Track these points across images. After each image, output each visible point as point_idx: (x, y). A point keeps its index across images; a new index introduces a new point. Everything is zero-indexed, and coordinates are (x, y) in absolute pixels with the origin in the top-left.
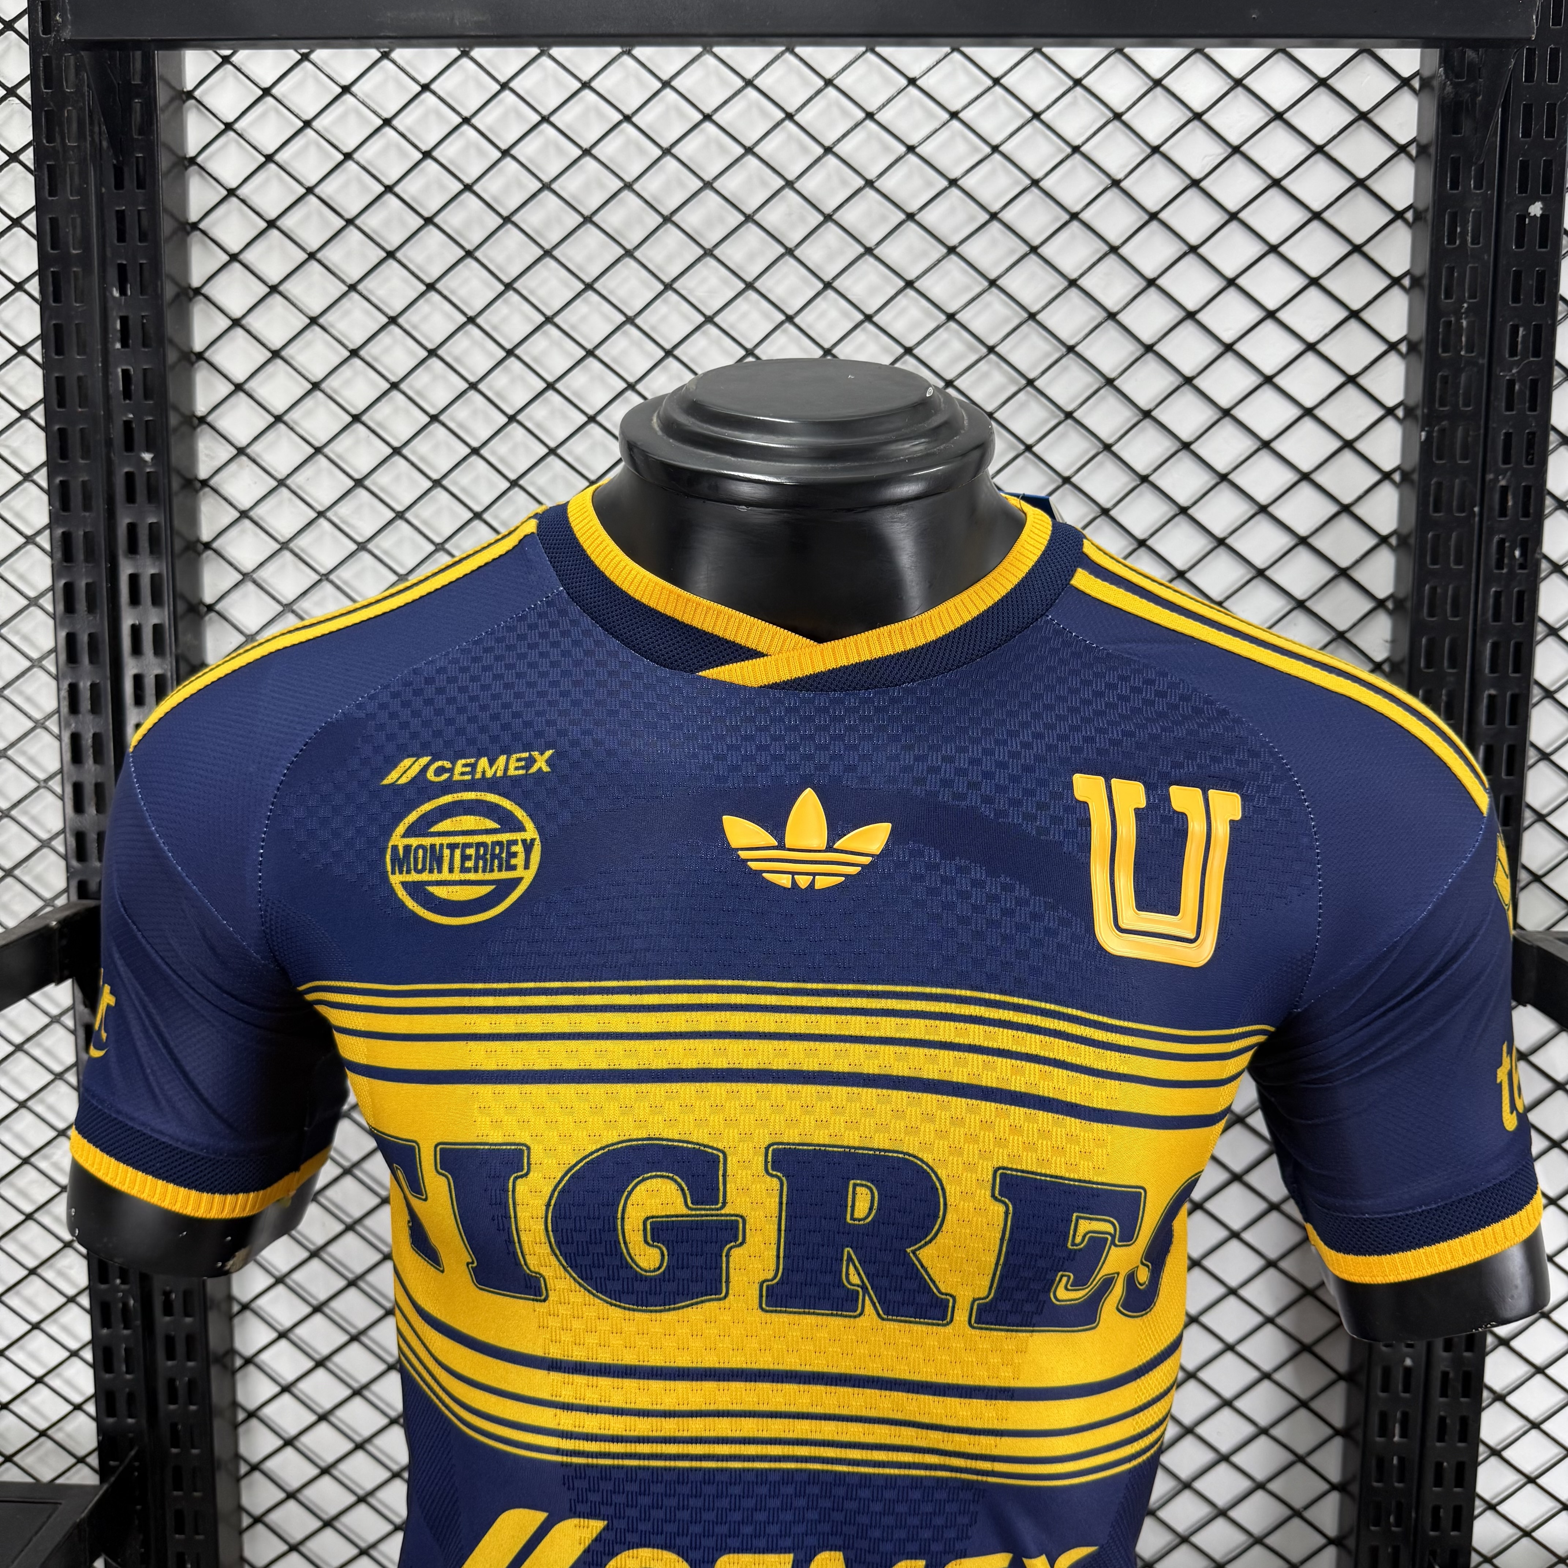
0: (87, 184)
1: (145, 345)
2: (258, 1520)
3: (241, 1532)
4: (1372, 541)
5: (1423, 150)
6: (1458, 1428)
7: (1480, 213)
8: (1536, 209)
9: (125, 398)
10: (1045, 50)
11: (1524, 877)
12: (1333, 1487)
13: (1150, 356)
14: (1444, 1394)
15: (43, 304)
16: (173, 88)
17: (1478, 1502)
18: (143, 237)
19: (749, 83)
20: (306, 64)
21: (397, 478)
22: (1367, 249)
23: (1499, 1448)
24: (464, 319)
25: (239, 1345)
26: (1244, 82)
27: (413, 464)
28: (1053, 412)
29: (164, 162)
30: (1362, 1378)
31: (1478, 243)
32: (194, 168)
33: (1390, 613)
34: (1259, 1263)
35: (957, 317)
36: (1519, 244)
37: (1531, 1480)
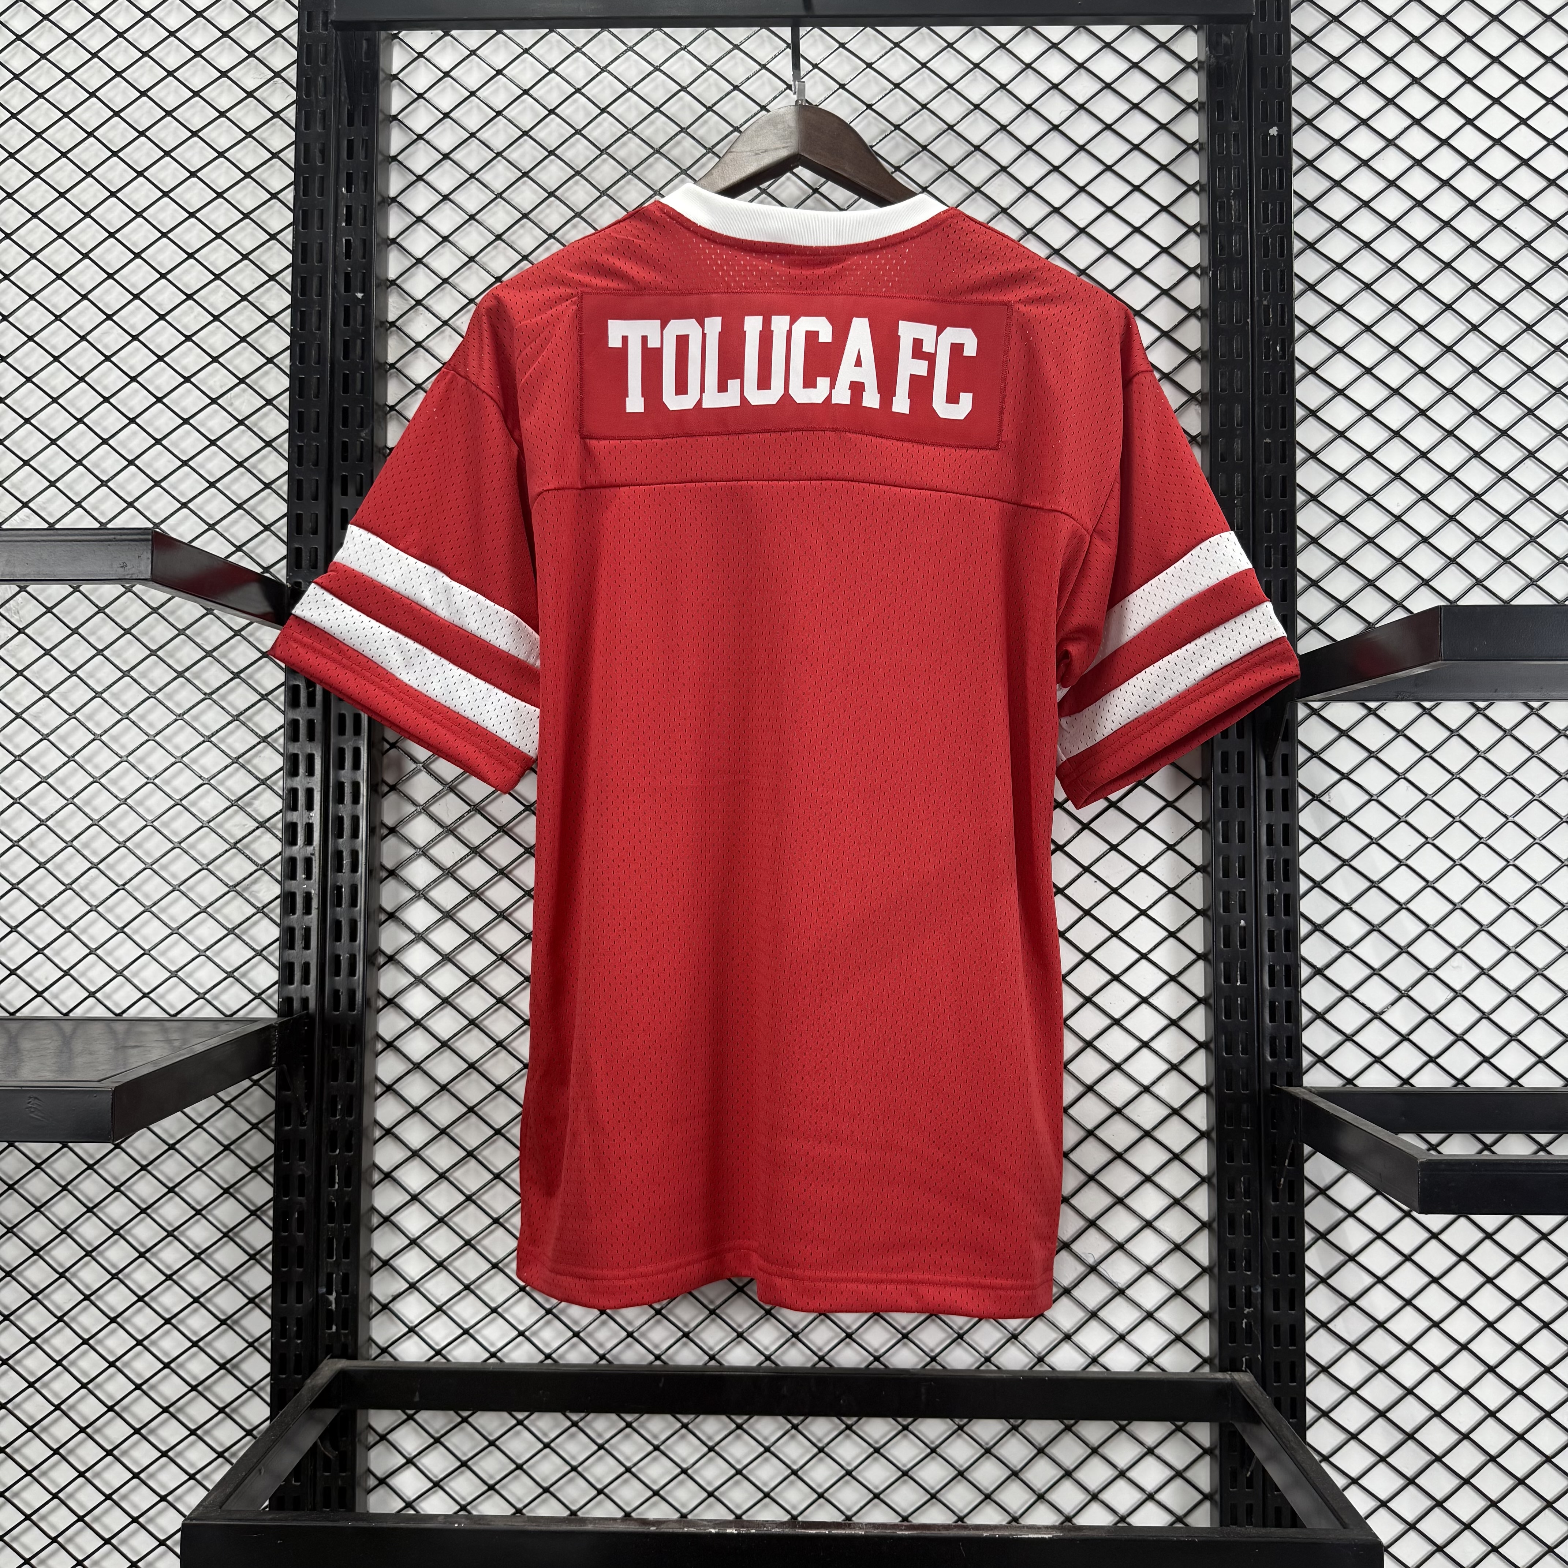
0: (330, 123)
1: (361, 226)
2: (388, 1088)
3: (375, 1099)
4: (1184, 356)
5: (1202, 104)
6: (1284, 973)
7: (1238, 134)
8: (1274, 131)
9: (346, 258)
12: (1201, 1046)
14: (1271, 949)
16: (385, 71)
18: (364, 157)
19: (764, 67)
22: (1171, 167)
24: (573, 214)
25: (383, 944)
29: (379, 114)
31: (1238, 155)
32: (395, 123)
33: (1200, 403)
36: (1265, 153)
37: (1349, 1038)
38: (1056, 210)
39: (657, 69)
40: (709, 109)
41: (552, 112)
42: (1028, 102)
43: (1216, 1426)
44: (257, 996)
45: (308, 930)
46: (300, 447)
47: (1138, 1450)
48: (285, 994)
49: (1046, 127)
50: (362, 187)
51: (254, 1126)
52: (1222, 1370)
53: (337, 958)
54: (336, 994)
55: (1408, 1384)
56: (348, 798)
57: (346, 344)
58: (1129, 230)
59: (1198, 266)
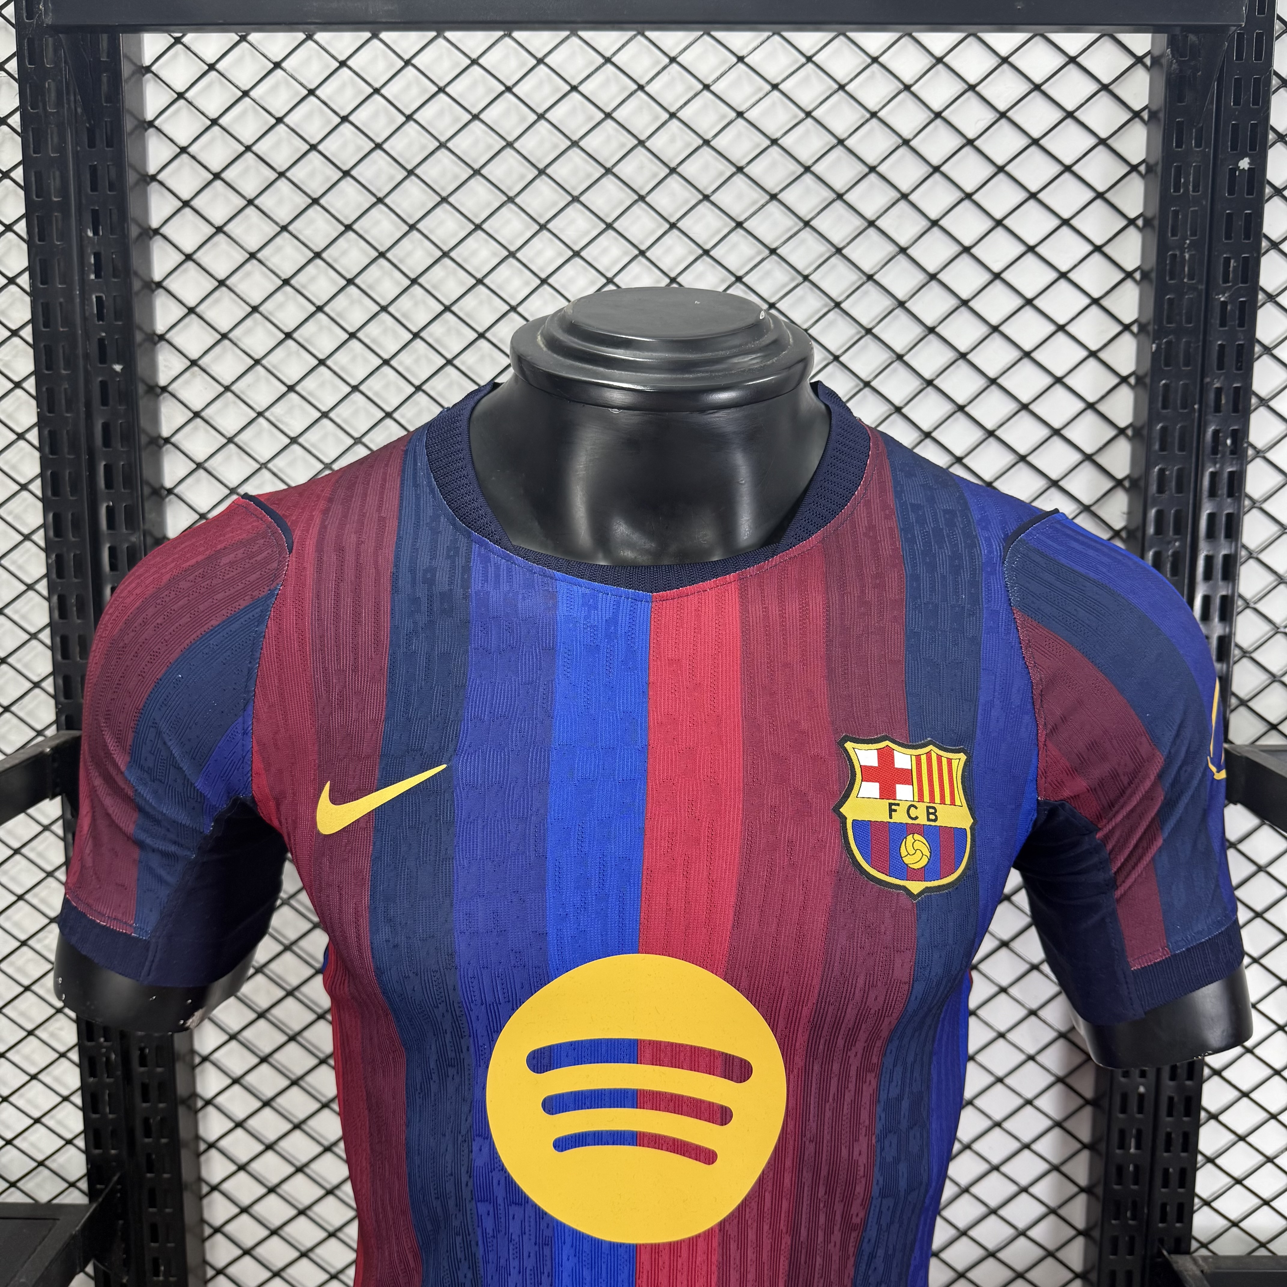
0: (65, 143)
1: (114, 277)
2: (217, 1230)
3: (204, 1240)
5: (1153, 115)
6: (1181, 1141)
7: (1200, 166)
8: (1244, 164)
9: (98, 320)
10: (849, 34)
11: (1234, 701)
12: (1082, 1190)
13: (934, 283)
14: (1170, 1114)
15: (29, 243)
16: (135, 64)
17: (1196, 1200)
18: (111, 187)
19: (608, 60)
20: (244, 44)
21: (322, 385)
22: (1108, 196)
23: (1213, 1157)
24: (376, 254)
25: (200, 1089)
26: (1010, 60)
27: (335, 373)
28: (856, 328)
29: (129, 124)
30: (1105, 1103)
31: (1198, 191)
32: (151, 131)
33: (1127, 490)
34: (1023, 1012)
35: (778, 251)
37: (1238, 1182)
38: (967, 250)
39: (474, 62)
40: (541, 117)
41: (345, 119)
42: (937, 107)
49: (958, 141)
57: (105, 426)
58: (1054, 275)
59: (1135, 322)
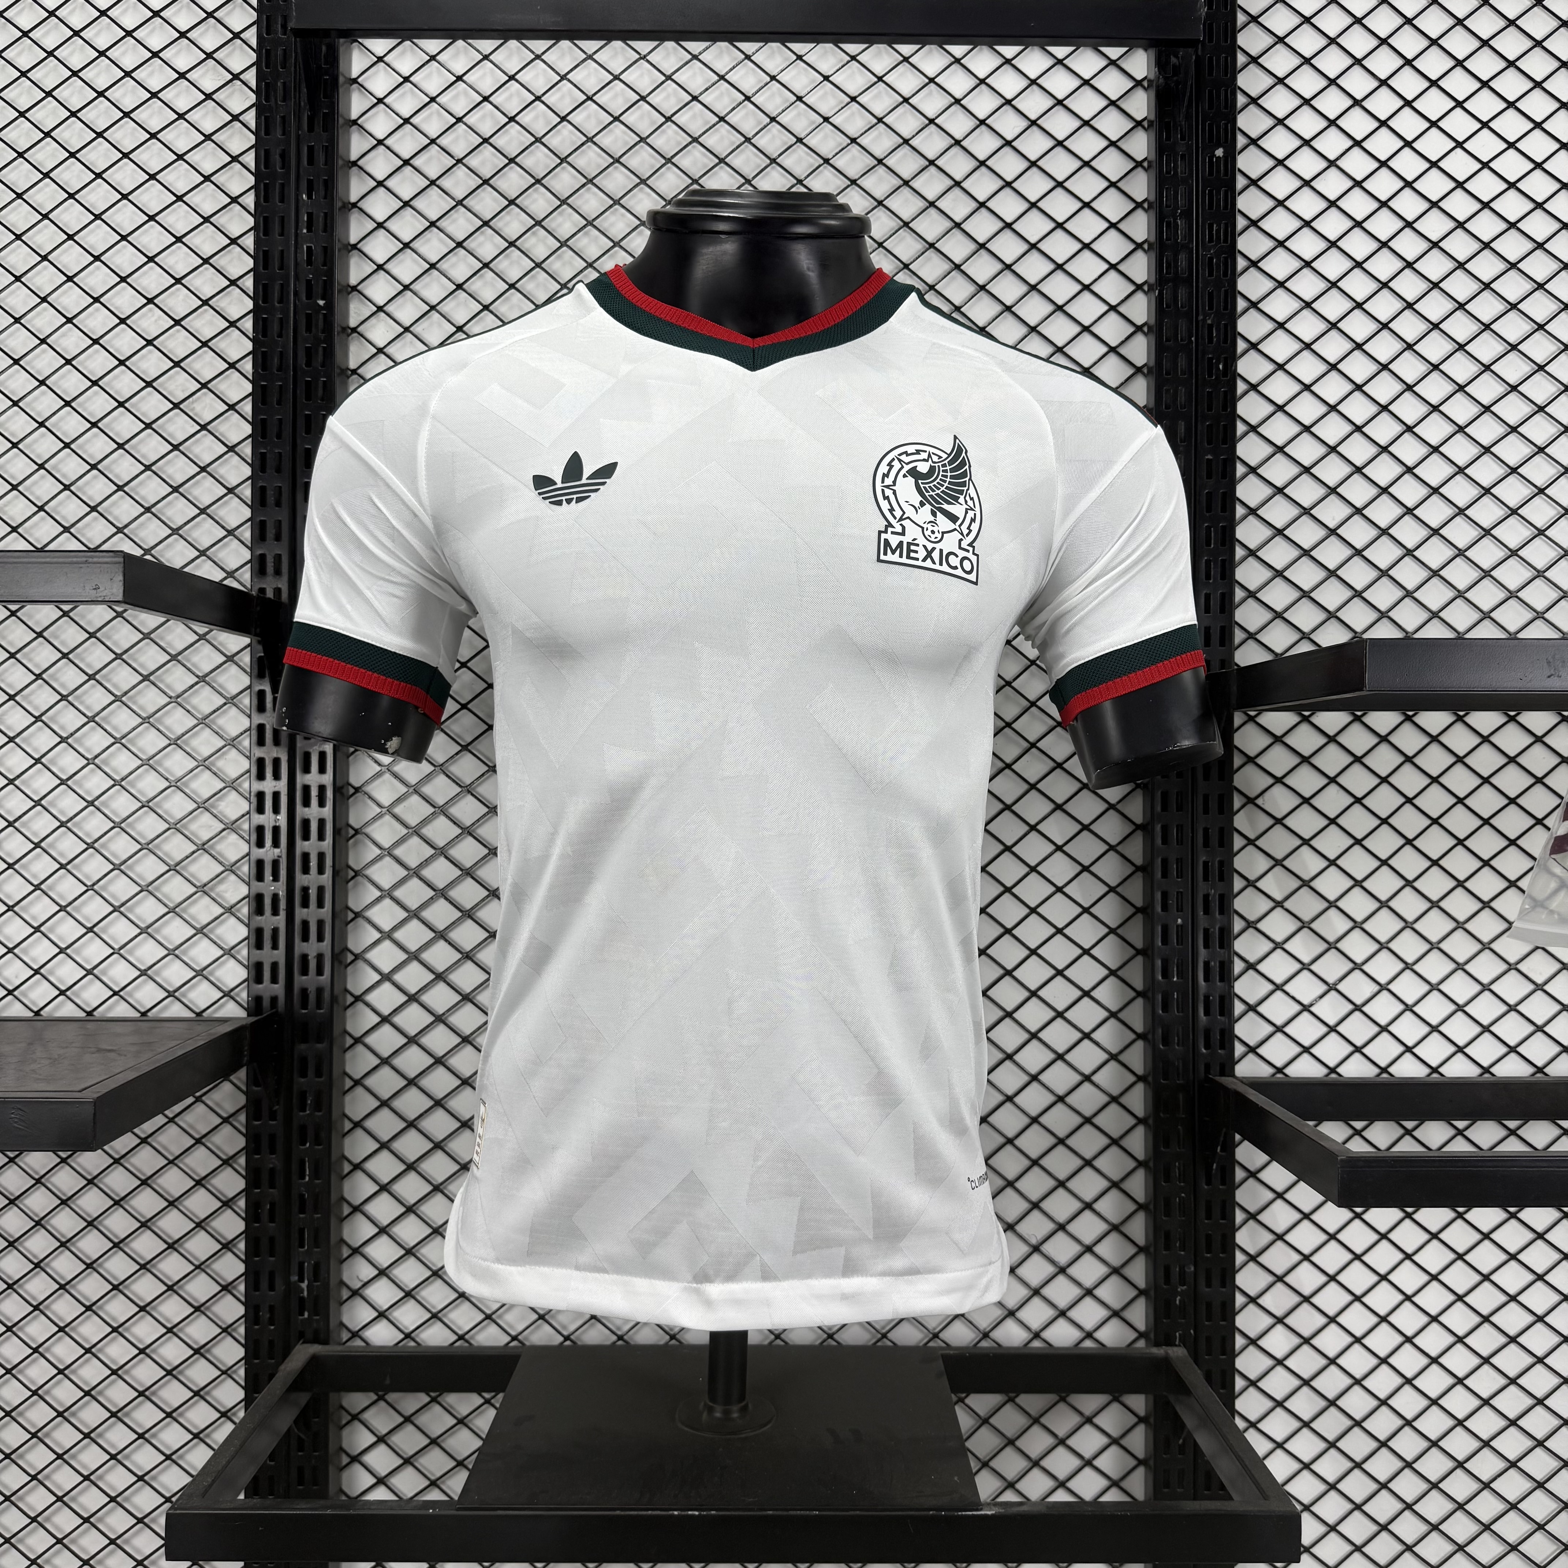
1: (324, 231)
2: (357, 1082)
3: (344, 1093)
4: (1131, 371)
5: (1151, 123)
7: (1185, 155)
8: (1219, 152)
9: (308, 265)
11: (1237, 587)
14: (1206, 946)
16: (346, 75)
19: (722, 78)
22: (1119, 184)
23: (1252, 1003)
24: (534, 223)
25: (351, 944)
27: (496, 316)
29: (339, 119)
32: (355, 127)
34: (1077, 868)
36: (1211, 173)
41: (512, 119)
42: (981, 117)
43: (1151, 1397)
44: (228, 994)
45: (275, 931)
46: (263, 455)
47: (1076, 1419)
48: (253, 994)
49: (999, 143)
50: (322, 193)
51: (226, 1120)
52: (1157, 1344)
53: (305, 958)
54: (304, 992)
55: (1331, 1354)
56: (314, 801)
57: (308, 350)
58: (1078, 246)
59: (1146, 282)
